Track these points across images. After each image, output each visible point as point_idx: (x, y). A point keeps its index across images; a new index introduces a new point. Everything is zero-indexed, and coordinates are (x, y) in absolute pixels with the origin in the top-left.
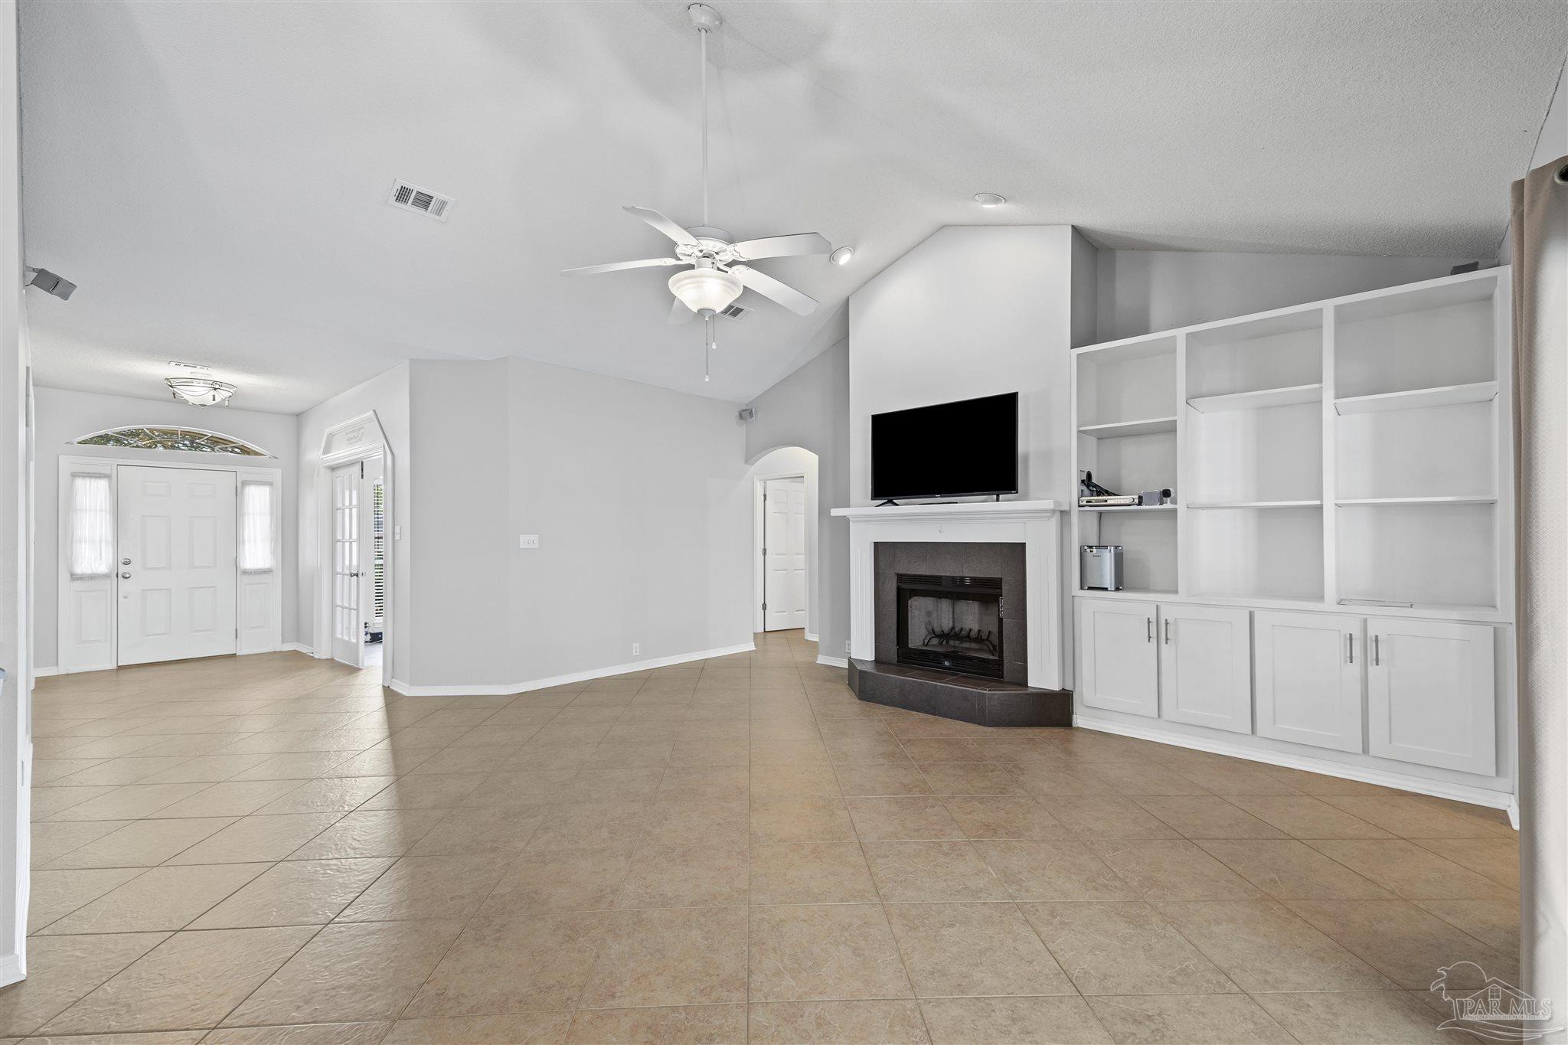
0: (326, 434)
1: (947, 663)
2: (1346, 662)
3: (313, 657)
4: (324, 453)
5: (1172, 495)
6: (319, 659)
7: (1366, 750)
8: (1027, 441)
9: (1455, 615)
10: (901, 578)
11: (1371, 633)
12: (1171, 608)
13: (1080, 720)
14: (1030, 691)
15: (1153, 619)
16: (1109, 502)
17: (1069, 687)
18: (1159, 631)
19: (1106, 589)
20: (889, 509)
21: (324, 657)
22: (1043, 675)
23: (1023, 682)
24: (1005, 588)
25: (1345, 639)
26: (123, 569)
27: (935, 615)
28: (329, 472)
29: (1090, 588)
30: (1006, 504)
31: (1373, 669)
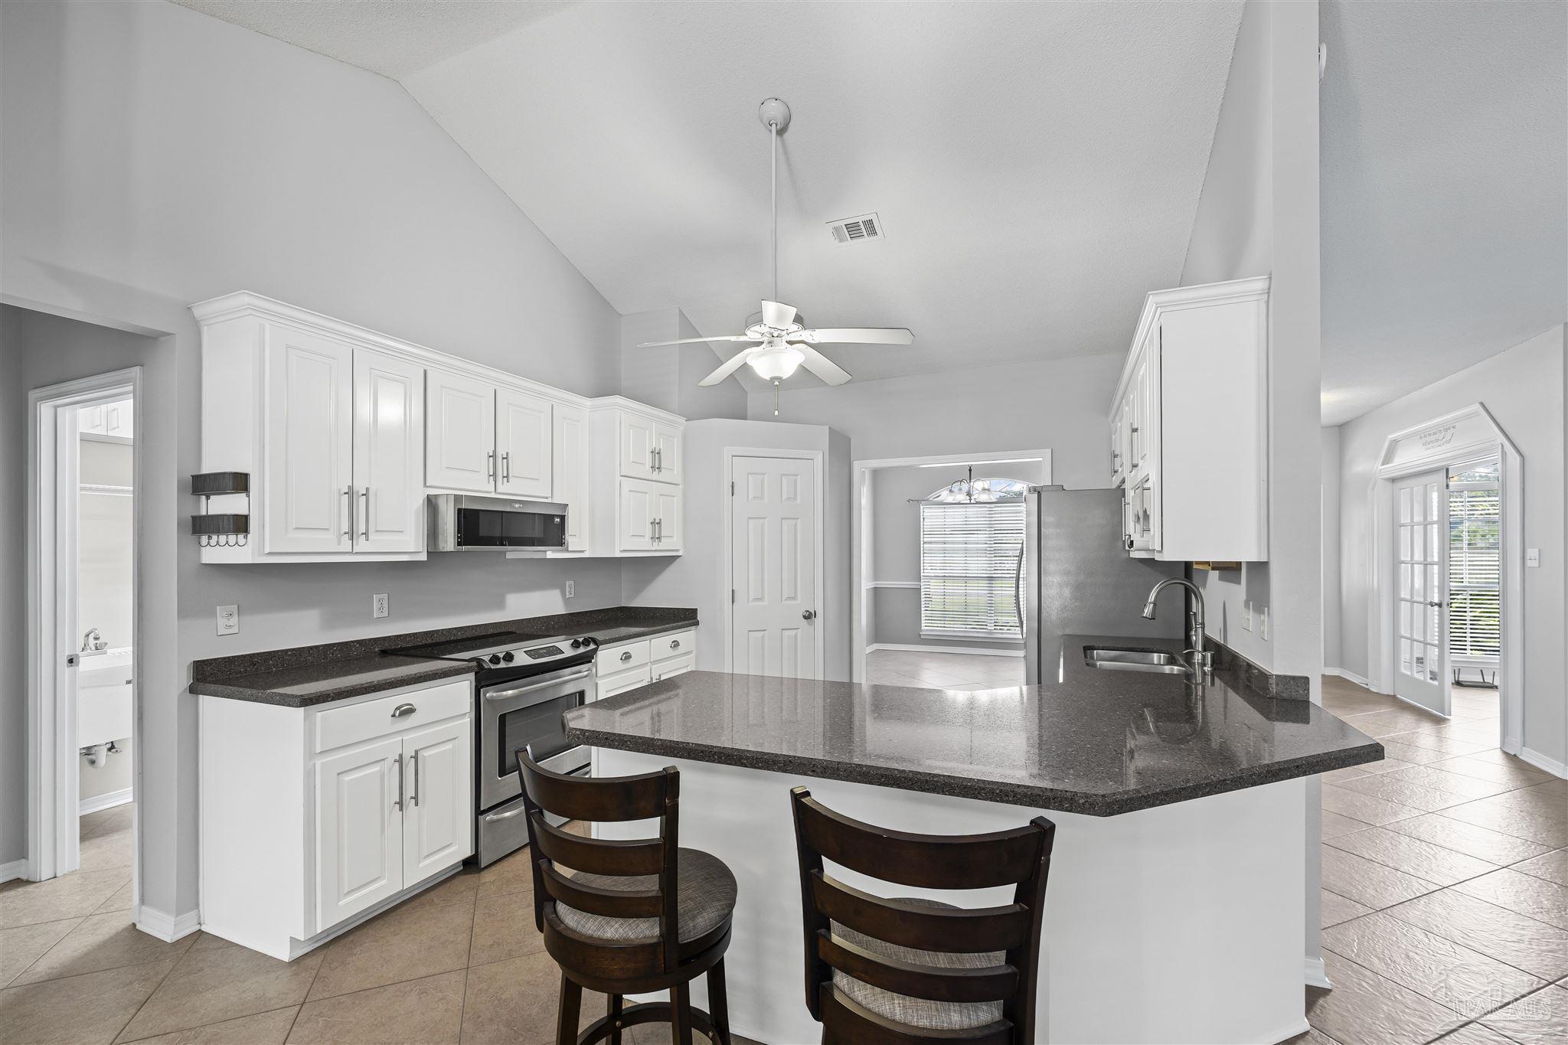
0: (1387, 444)
3: (1368, 689)
4: (1383, 464)
6: (1378, 693)
21: (1385, 692)
28: (1389, 484)
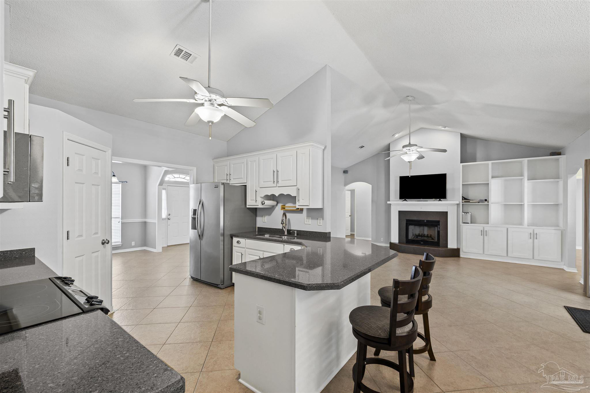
1: (422, 243)
2: (529, 239)
5: (487, 201)
7: (533, 258)
8: (449, 185)
9: (553, 228)
10: (407, 220)
11: (535, 232)
12: (487, 227)
13: (462, 255)
14: (448, 248)
15: (482, 230)
16: (470, 202)
17: (459, 247)
18: (484, 233)
19: (468, 223)
20: (405, 202)
22: (452, 244)
23: (447, 247)
24: (441, 223)
25: (529, 234)
26: (169, 217)
27: (414, 230)
29: (464, 223)
30: (443, 202)
31: (535, 240)
